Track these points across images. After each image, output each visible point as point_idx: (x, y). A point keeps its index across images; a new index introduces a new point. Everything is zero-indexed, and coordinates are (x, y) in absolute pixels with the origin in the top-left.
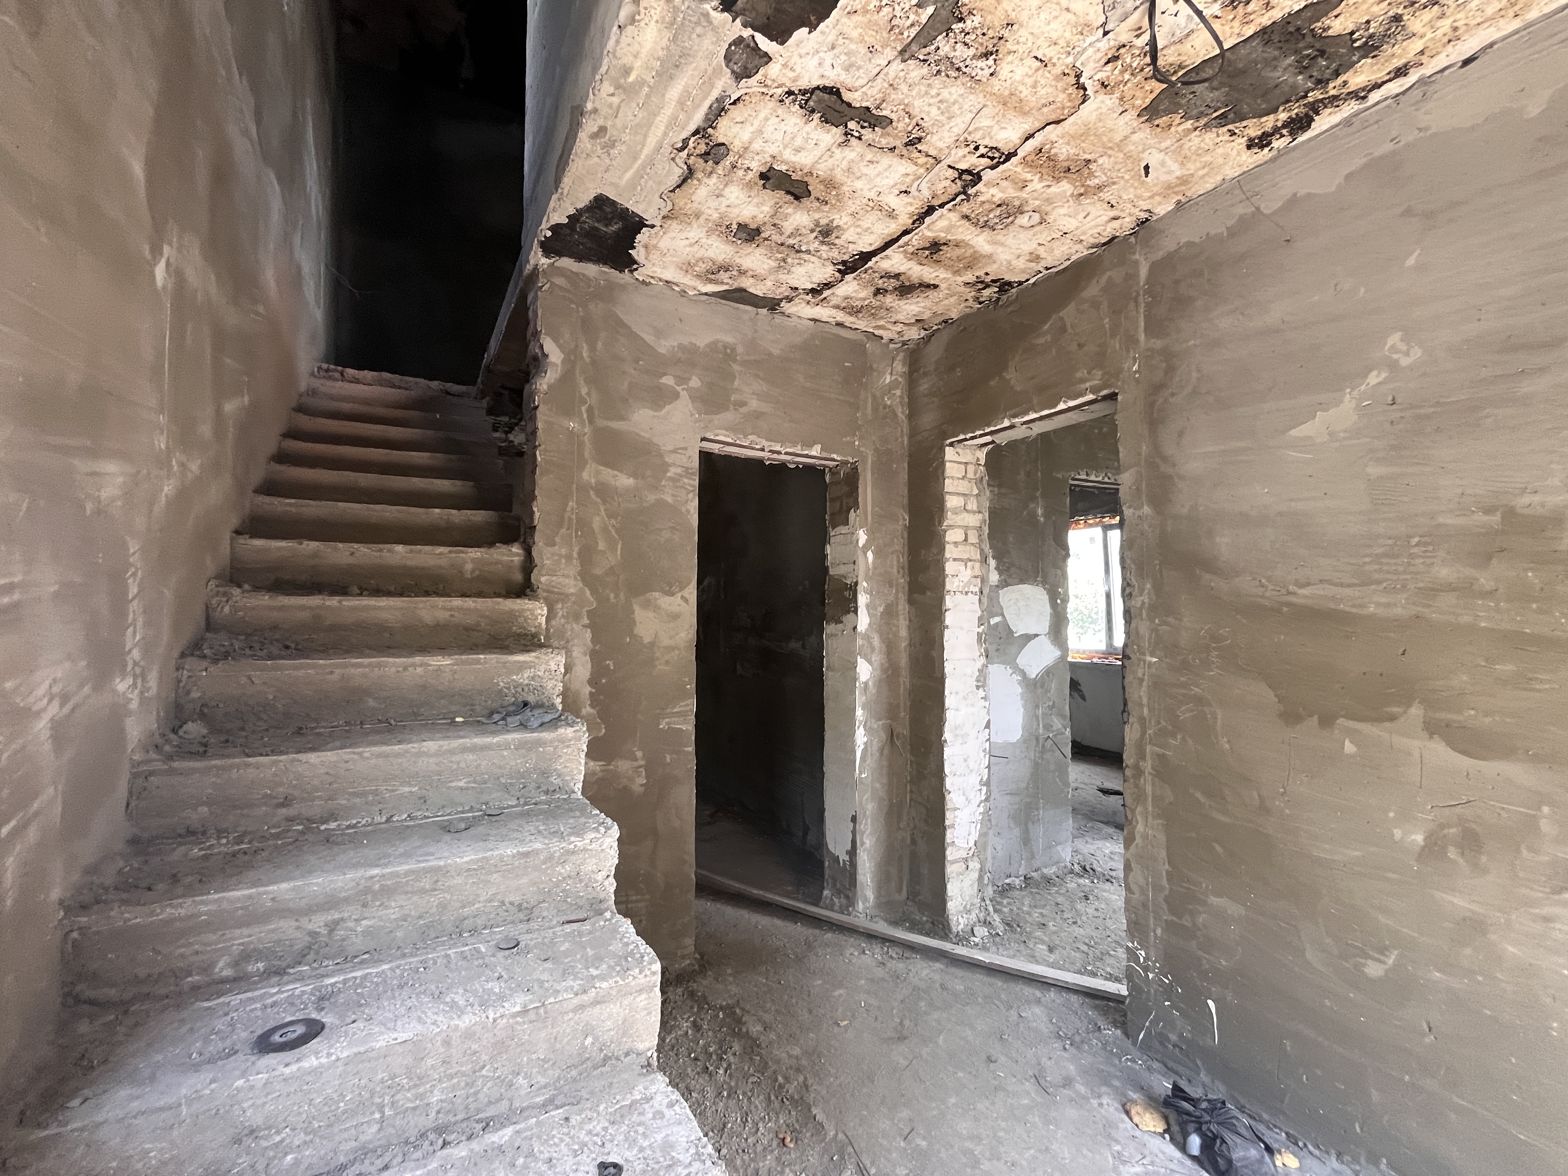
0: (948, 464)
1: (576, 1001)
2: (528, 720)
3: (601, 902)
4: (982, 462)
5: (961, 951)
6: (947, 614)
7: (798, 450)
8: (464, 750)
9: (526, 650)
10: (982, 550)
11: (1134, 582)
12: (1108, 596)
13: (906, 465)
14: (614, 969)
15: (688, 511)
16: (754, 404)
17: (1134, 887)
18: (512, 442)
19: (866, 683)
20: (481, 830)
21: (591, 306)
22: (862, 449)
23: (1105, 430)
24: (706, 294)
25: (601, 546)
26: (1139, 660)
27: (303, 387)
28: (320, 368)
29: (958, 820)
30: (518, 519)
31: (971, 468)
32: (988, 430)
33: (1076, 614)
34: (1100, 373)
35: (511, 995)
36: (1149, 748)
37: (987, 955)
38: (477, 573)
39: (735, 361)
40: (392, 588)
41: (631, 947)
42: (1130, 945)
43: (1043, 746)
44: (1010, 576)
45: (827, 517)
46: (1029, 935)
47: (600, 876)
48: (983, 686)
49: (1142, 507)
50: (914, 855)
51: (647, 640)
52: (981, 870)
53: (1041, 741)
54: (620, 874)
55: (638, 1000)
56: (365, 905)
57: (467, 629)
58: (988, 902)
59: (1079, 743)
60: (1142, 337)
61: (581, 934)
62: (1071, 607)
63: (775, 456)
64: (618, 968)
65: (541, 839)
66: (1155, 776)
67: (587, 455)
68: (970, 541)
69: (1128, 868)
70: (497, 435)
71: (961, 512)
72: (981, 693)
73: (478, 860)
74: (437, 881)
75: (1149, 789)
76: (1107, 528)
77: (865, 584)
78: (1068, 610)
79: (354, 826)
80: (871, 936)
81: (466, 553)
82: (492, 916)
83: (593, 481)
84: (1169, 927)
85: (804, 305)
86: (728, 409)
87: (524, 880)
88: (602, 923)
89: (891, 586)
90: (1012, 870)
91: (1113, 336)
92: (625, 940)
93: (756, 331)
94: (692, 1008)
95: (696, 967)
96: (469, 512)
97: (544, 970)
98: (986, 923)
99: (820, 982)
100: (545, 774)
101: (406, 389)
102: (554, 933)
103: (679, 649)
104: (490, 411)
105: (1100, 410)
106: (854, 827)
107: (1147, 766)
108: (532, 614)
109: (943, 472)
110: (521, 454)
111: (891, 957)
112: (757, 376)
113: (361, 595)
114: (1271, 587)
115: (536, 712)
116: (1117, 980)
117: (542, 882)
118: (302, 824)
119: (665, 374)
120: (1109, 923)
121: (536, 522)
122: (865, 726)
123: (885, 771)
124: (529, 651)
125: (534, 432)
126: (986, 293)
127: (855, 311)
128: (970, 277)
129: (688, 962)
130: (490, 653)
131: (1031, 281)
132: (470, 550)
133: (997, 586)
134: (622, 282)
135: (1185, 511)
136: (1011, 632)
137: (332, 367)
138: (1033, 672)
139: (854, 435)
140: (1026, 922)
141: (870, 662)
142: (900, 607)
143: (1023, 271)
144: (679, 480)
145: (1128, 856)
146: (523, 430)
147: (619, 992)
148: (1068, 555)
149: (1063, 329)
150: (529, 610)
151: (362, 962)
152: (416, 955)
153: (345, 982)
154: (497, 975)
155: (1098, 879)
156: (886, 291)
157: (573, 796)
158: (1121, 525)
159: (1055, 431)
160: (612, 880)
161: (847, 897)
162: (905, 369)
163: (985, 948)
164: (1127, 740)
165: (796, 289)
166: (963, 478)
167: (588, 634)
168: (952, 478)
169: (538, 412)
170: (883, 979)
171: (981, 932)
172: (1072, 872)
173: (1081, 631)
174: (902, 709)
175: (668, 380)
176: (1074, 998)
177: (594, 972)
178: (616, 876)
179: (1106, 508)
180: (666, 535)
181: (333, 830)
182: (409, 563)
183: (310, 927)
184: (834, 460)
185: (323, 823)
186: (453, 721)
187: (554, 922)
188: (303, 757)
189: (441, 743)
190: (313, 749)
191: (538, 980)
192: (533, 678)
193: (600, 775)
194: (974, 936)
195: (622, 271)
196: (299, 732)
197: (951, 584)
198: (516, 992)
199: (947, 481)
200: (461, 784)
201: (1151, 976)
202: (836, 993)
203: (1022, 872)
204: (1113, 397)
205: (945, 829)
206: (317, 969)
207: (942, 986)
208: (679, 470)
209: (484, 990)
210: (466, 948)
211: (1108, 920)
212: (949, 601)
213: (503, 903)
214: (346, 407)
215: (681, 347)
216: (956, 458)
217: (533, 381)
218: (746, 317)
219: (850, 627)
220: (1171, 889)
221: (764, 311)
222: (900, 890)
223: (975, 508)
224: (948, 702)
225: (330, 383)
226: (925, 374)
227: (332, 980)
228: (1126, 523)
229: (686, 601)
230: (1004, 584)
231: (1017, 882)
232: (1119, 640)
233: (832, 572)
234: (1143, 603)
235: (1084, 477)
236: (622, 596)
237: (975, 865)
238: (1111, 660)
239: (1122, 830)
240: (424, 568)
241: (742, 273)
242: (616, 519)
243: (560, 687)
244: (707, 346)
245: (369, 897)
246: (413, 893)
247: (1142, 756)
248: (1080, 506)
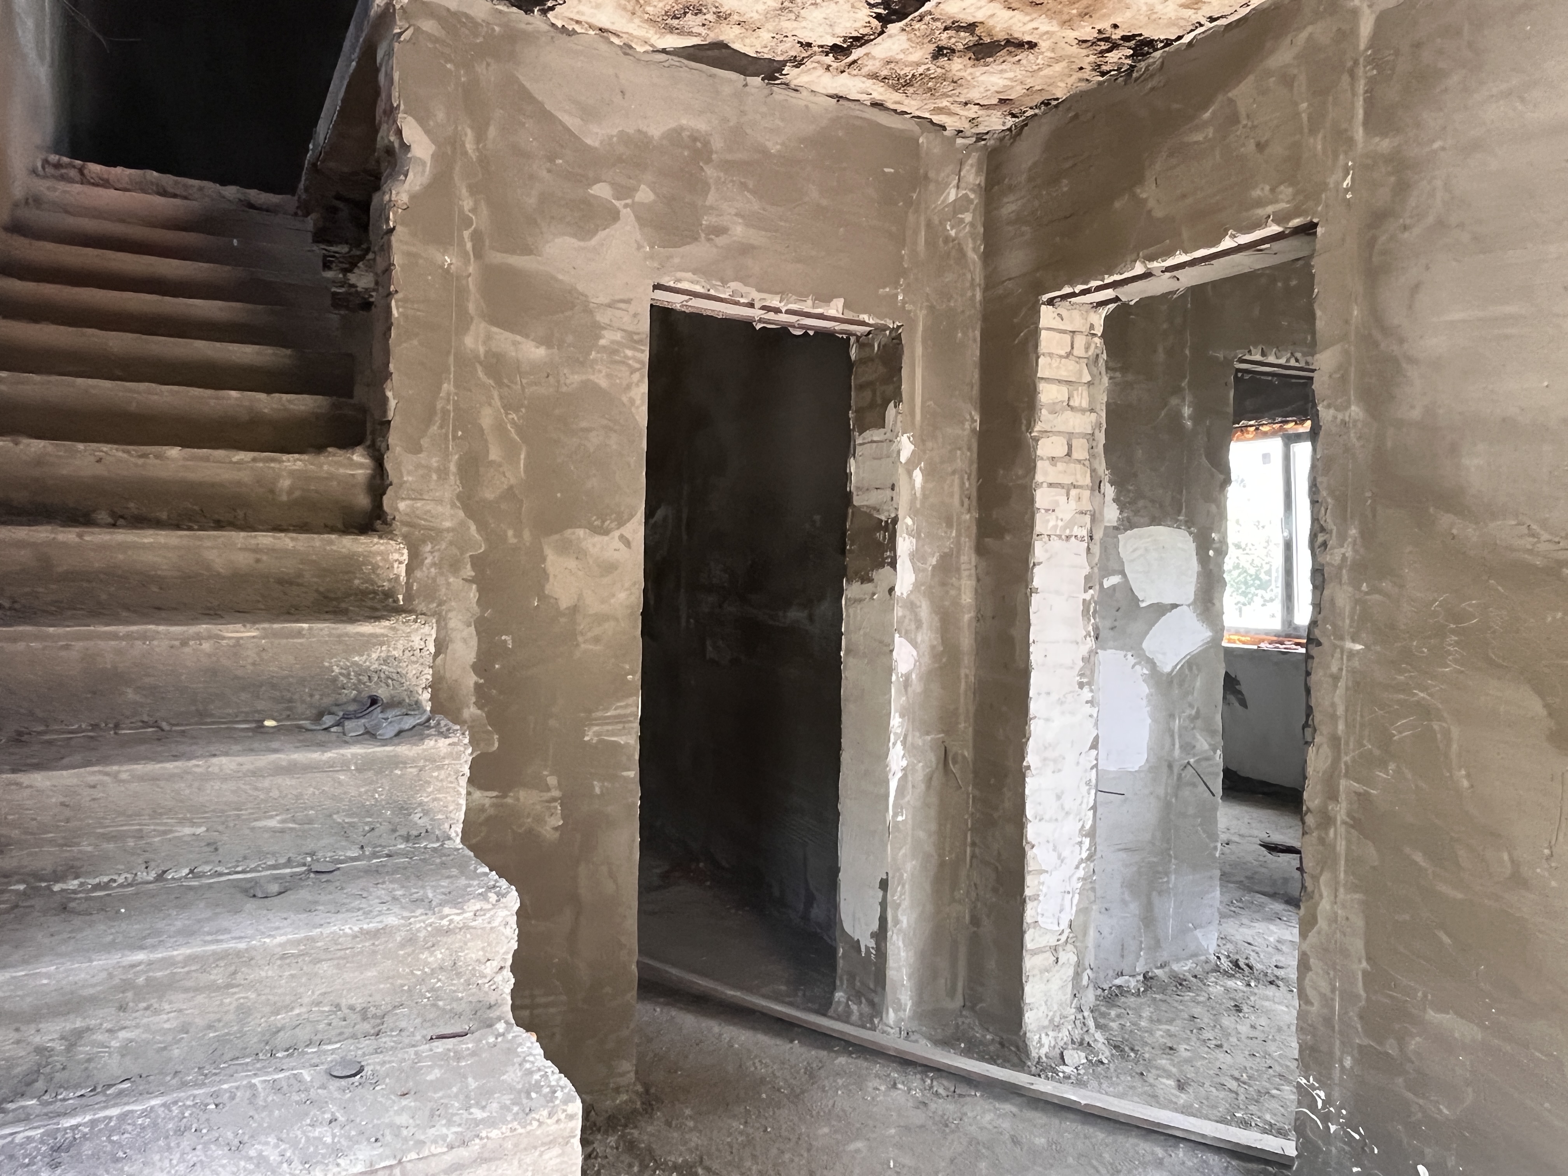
0: (1044, 334)
1: (449, 1158)
2: (378, 726)
3: (490, 1007)
4: (1099, 330)
5: (1043, 1086)
6: (1036, 570)
7: (807, 306)
8: (280, 770)
9: (374, 616)
10: (1093, 471)
11: (1330, 525)
12: (1288, 546)
13: (978, 333)
14: (509, 1109)
15: (632, 401)
16: (739, 231)
17: (1311, 993)
18: (353, 286)
19: (907, 677)
20: (304, 894)
21: (480, 69)
22: (908, 307)
23: (1294, 283)
24: (664, 51)
25: (495, 454)
26: (1335, 647)
27: (18, 192)
28: (46, 162)
29: (1044, 889)
30: (363, 410)
31: (1080, 341)
32: (1108, 280)
33: (1236, 573)
34: (1290, 190)
35: (350, 1148)
36: (1343, 783)
37: (1083, 1091)
38: (297, 494)
39: (709, 161)
40: (164, 516)
41: (537, 1076)
42: (1303, 1081)
43: (1180, 777)
44: (1136, 512)
45: (851, 415)
46: (1149, 1064)
47: (489, 969)
48: (1089, 684)
49: (1347, 407)
50: (975, 940)
51: (565, 603)
52: (1078, 964)
53: (1176, 770)
54: (519, 965)
55: (546, 1156)
56: (122, 1008)
57: (281, 581)
58: (1086, 1014)
59: (1235, 773)
60: (1359, 133)
61: (459, 1057)
62: (1229, 563)
63: (771, 316)
64: (516, 1109)
65: (396, 909)
66: (1353, 827)
67: (471, 307)
68: (1075, 455)
69: (1304, 966)
70: (329, 274)
71: (1063, 410)
72: (1086, 694)
73: (299, 942)
74: (235, 973)
75: (1341, 847)
76: (1290, 439)
77: (909, 521)
78: (1226, 567)
79: (106, 886)
80: (906, 1062)
81: (281, 461)
82: (321, 1026)
83: (482, 350)
84: (1364, 1055)
85: (821, 71)
86: (695, 239)
87: (371, 973)
88: (492, 1040)
89: (950, 525)
90: (1125, 967)
91: (1313, 131)
92: (528, 1066)
93: (743, 113)
94: (630, 1166)
95: (638, 1105)
96: (285, 397)
97: (403, 1109)
98: (1083, 1045)
99: (826, 1130)
100: (404, 810)
101: (186, 198)
102: (416, 1053)
103: (617, 620)
104: (320, 236)
105: (1289, 250)
106: (885, 898)
107: (1340, 811)
108: (386, 560)
109: (1036, 346)
110: (367, 305)
111: (937, 1094)
112: (744, 186)
113: (114, 525)
114: (1545, 536)
115: (390, 714)
116: (1281, 1133)
117: (400, 976)
118: (23, 881)
119: (598, 180)
120: (1272, 1047)
121: (390, 415)
122: (904, 743)
123: (933, 813)
124: (378, 618)
125: (388, 269)
126: (1113, 57)
127: (903, 84)
128: (1087, 31)
129: (625, 1097)
130: (319, 620)
131: (1186, 39)
132: (285, 457)
133: (1116, 528)
134: (530, 28)
135: (1416, 414)
136: (1135, 600)
137: (65, 160)
138: (1168, 663)
139: (896, 285)
140: (1146, 1044)
141: (914, 644)
142: (964, 558)
143: (1172, 23)
144: (615, 352)
145: (1305, 947)
146: (370, 267)
147: (516, 1145)
148: (1227, 481)
149: (1233, 119)
150: (380, 553)
151: (121, 1093)
152: (203, 1085)
153: (93, 1123)
154: (328, 1116)
155: (1257, 980)
156: (953, 51)
157: (448, 844)
158: (1313, 435)
159: (1214, 284)
160: (508, 974)
161: (872, 1004)
162: (981, 180)
163: (1080, 1083)
164: (1310, 771)
165: (809, 45)
166: (1068, 355)
167: (473, 593)
168: (1051, 355)
169: (393, 239)
170: (922, 1126)
171: (1076, 1057)
172: (1217, 969)
173: (1242, 599)
174: (962, 718)
175: (602, 191)
176: (1213, 1159)
177: (478, 1114)
178: (513, 969)
179: (1289, 409)
180: (595, 439)
181: (74, 892)
182: (191, 476)
183: (37, 1040)
184: (863, 323)
185: (57, 881)
186: (260, 728)
187: (418, 1037)
188: (24, 778)
189: (240, 759)
190: (39, 767)
191: (391, 1125)
192: (385, 661)
193: (491, 811)
194: (1064, 1064)
195: (528, 11)
196: (19, 739)
197: (1043, 524)
198: (357, 1142)
199: (1041, 361)
200: (273, 823)
201: (1333, 1128)
202: (852, 1147)
203: (1140, 968)
204: (1309, 229)
205: (1023, 902)
206: (51, 1103)
207: (1015, 1141)
208: (618, 336)
209: (308, 1139)
210: (281, 1075)
211: (1269, 1042)
212: (1039, 550)
213: (338, 1007)
214: (89, 225)
215: (625, 138)
216: (1057, 324)
217: (385, 188)
218: (727, 90)
219: (884, 587)
220: (1368, 999)
221: (757, 81)
222: (952, 993)
223: (1085, 404)
224: (1034, 707)
225: (62, 186)
226: (1011, 189)
227: (73, 1121)
228: (1322, 433)
229: (627, 543)
230: (1126, 525)
231: (1133, 983)
232: (1303, 616)
233: (857, 501)
234: (1344, 558)
235: (1258, 357)
236: (527, 535)
237: (1069, 957)
238: (1289, 646)
239: (1298, 907)
240: (213, 485)
241: (722, 17)
242: (517, 410)
243: (428, 675)
244: (665, 136)
245: (130, 995)
246: (197, 990)
247: (1333, 795)
248: (1249, 404)
